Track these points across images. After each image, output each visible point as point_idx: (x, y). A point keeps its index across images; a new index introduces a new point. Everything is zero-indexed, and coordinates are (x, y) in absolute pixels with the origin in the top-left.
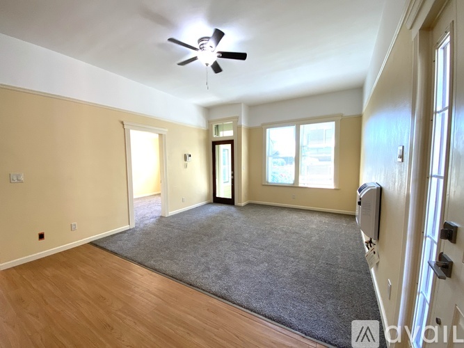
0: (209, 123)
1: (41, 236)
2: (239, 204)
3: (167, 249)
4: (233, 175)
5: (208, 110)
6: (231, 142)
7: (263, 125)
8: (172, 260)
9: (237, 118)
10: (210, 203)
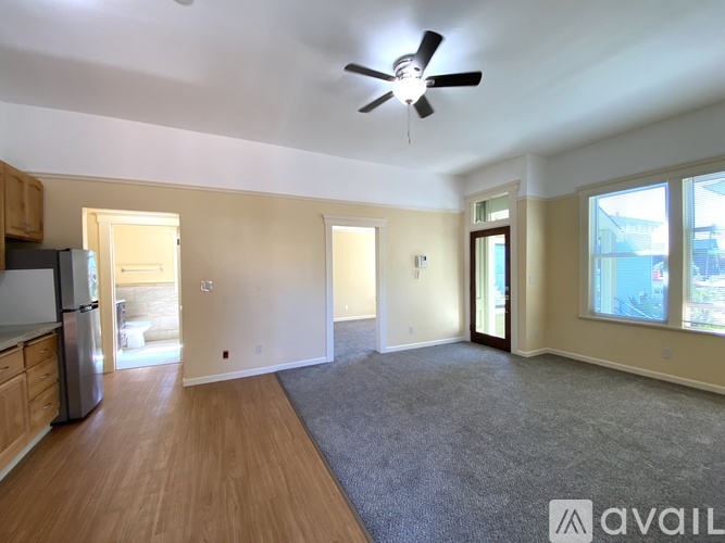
0: (465, 200)
1: (226, 355)
2: (520, 352)
3: (350, 405)
4: (508, 293)
5: (463, 179)
6: (504, 230)
7: (579, 190)
8: (343, 426)
9: (518, 183)
10: (464, 342)
